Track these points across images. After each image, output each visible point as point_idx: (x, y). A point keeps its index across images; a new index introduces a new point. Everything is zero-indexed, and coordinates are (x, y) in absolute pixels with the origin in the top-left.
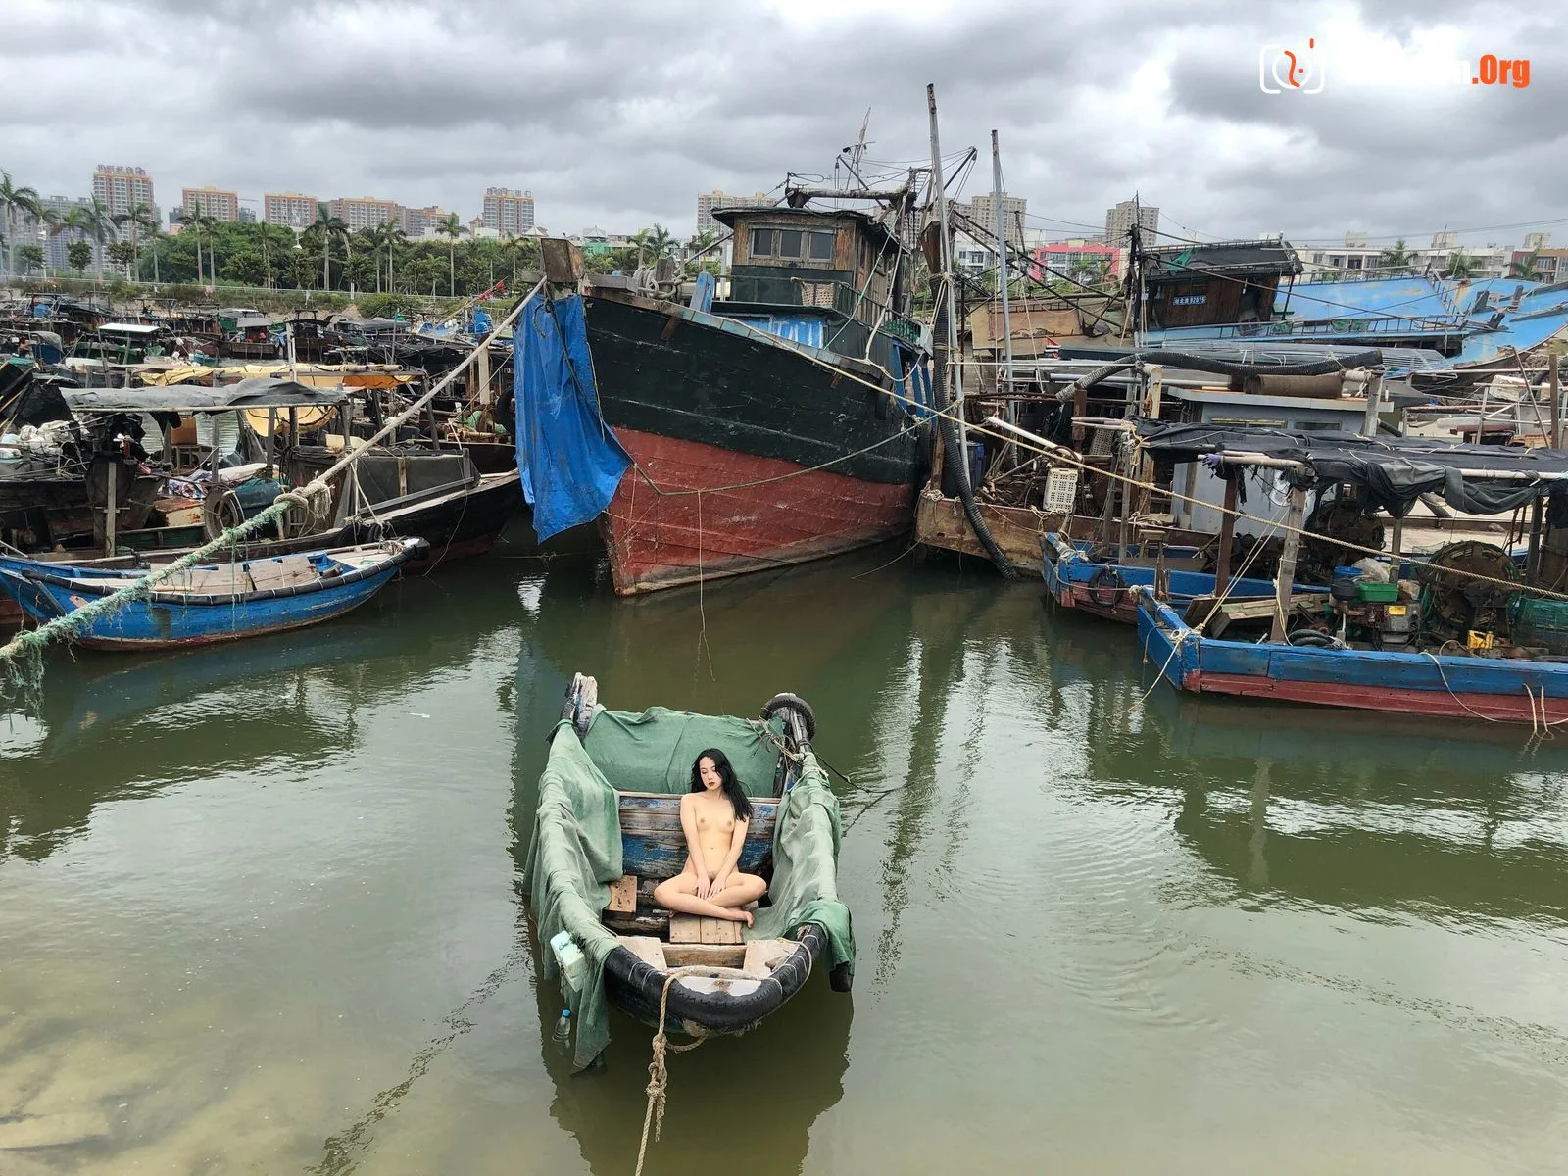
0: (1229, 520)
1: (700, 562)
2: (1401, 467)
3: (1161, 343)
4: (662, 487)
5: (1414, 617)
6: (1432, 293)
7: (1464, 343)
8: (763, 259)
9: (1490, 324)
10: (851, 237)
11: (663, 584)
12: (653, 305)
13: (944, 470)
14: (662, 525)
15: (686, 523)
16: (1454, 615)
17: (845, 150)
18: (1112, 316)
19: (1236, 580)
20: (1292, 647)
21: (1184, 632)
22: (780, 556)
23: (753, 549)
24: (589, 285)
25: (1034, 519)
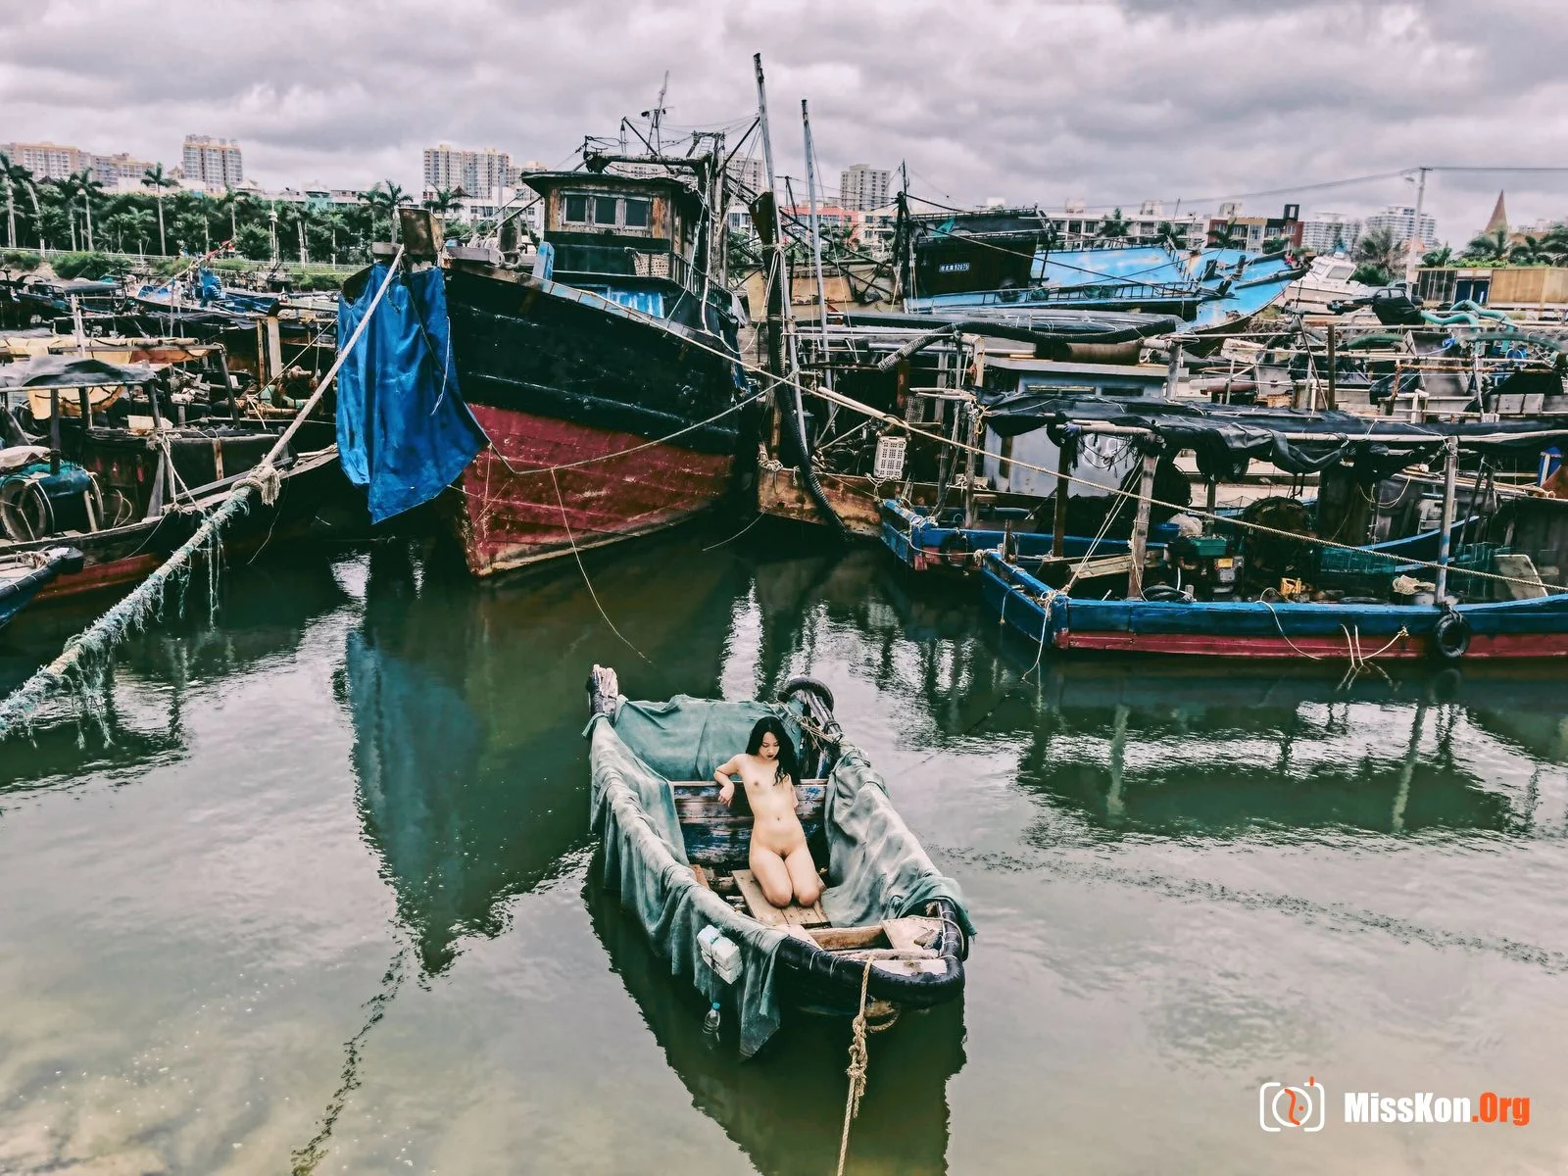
0: (1063, 485)
1: (552, 539)
3: (931, 309)
4: (519, 466)
5: (1239, 568)
6: (1168, 261)
7: (1198, 308)
8: (576, 227)
9: (1219, 291)
10: (666, 205)
11: (517, 563)
12: (512, 278)
13: (780, 440)
14: (518, 503)
15: (540, 500)
16: (1264, 565)
17: (645, 114)
18: (883, 283)
20: (1147, 603)
21: (1051, 594)
22: (625, 529)
23: (602, 525)
24: (448, 257)
25: (869, 486)
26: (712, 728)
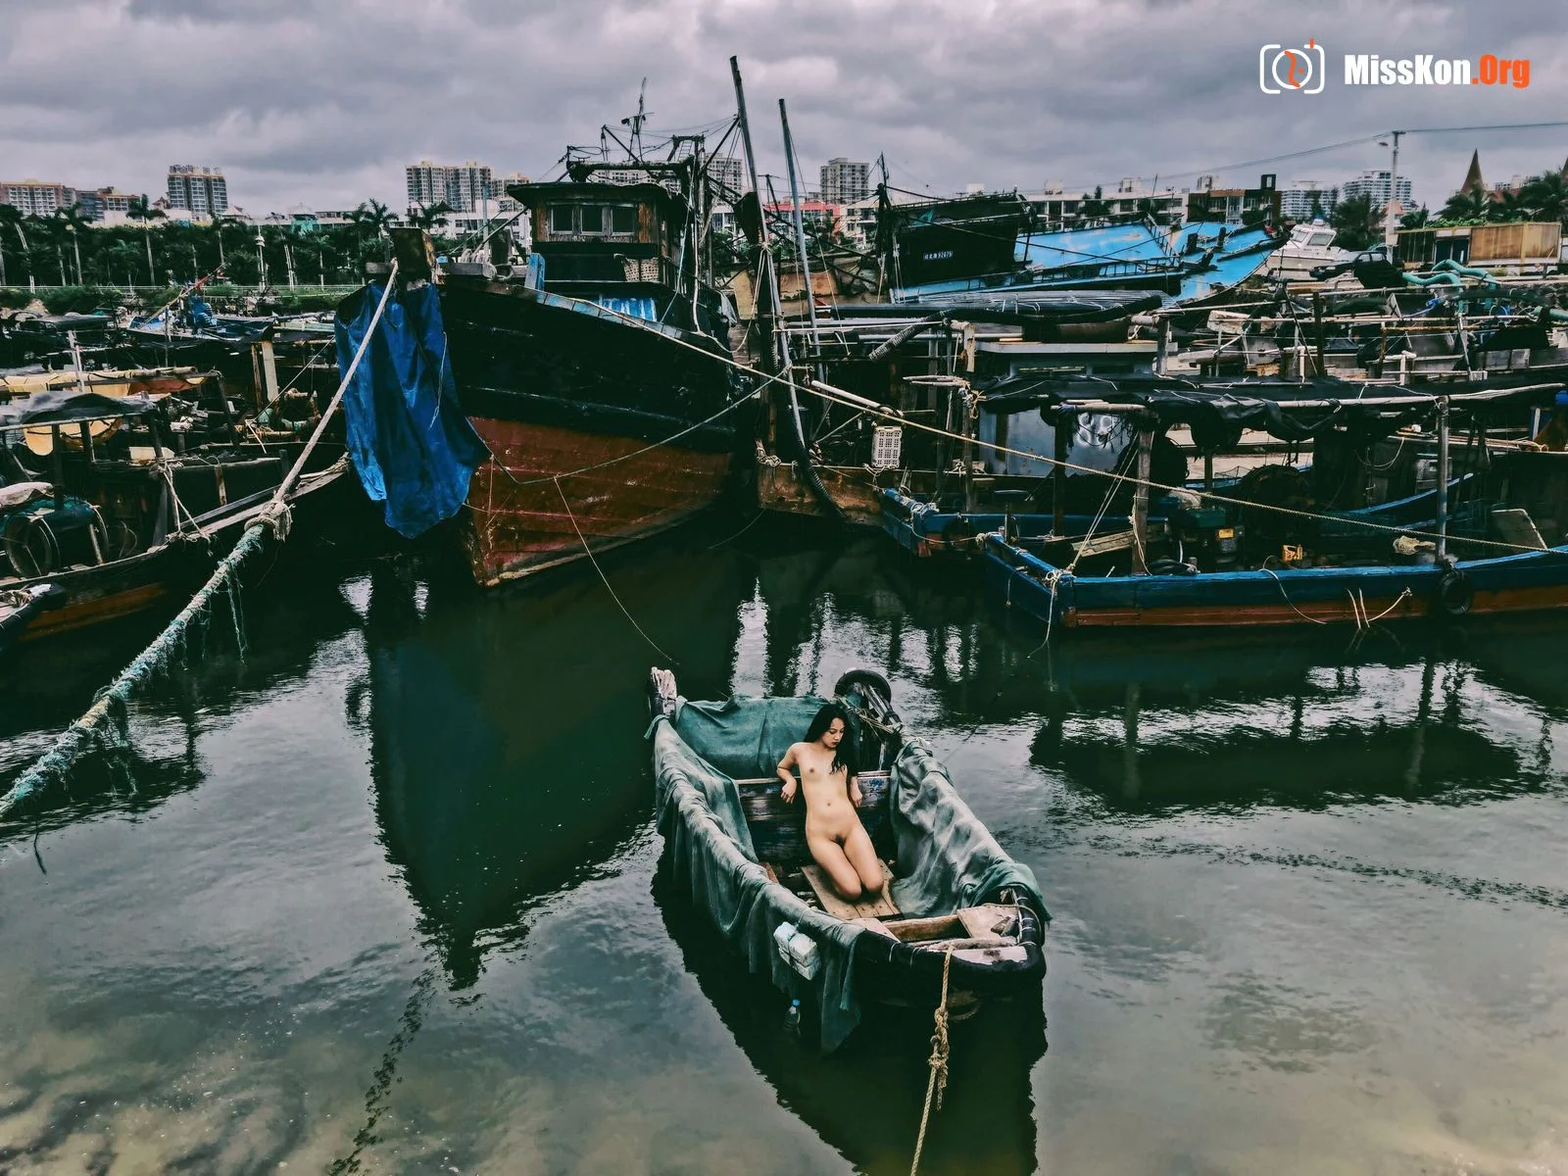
1: (556, 547)
2: (1228, 403)
3: (916, 297)
4: (522, 476)
5: (1240, 538)
6: (1150, 237)
7: (1182, 282)
8: (564, 236)
9: (1201, 264)
10: (652, 210)
11: (523, 572)
12: (506, 290)
13: (777, 436)
14: (521, 512)
15: (543, 509)
16: (1265, 534)
17: (625, 121)
18: (866, 274)
19: (1098, 518)
20: (1152, 577)
21: (1056, 574)
22: (630, 532)
23: (606, 529)
24: (441, 273)
25: (868, 476)
26: (771, 725)
